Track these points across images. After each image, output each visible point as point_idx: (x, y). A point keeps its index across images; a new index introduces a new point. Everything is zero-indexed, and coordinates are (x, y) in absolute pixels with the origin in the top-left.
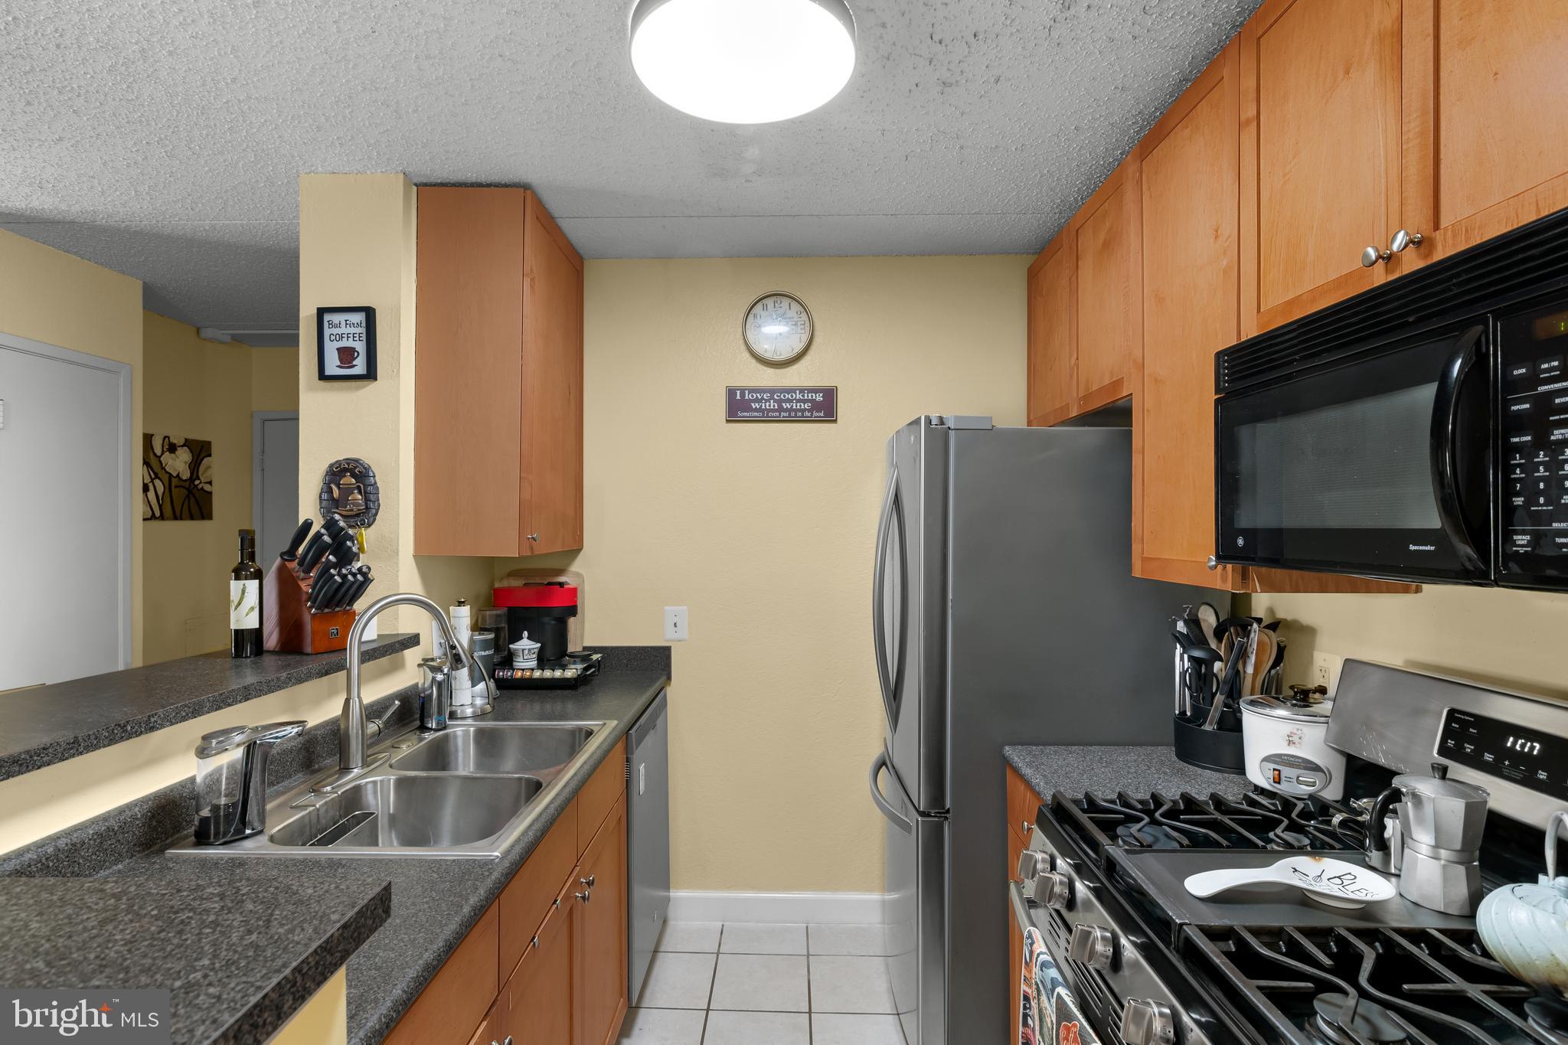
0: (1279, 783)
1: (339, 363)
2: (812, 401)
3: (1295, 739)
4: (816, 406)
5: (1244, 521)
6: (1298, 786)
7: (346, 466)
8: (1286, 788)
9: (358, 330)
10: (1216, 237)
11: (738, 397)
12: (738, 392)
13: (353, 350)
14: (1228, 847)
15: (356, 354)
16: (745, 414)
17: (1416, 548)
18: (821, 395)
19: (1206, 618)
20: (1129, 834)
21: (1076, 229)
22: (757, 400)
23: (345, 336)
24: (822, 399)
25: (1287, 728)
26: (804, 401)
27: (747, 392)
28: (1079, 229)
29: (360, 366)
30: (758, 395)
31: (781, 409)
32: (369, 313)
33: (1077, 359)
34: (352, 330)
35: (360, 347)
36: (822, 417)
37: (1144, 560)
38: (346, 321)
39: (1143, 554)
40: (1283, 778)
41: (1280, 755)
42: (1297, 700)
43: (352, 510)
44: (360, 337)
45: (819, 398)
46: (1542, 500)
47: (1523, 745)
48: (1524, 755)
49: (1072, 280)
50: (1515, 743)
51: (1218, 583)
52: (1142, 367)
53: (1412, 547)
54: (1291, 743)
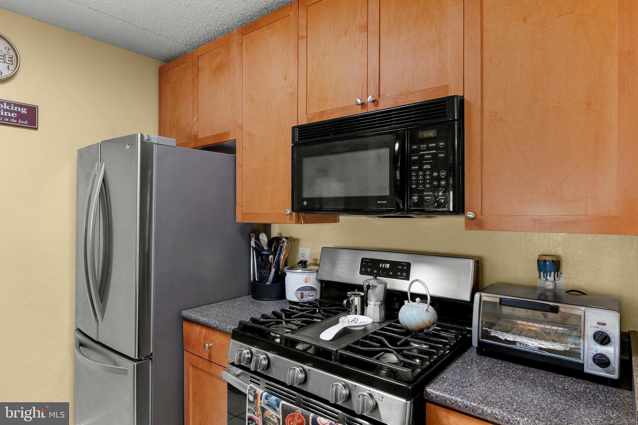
0: (303, 298)
3: (308, 280)
5: (306, 195)
6: (310, 297)
8: (305, 299)
10: (285, 79)
14: (306, 326)
17: (380, 202)
19: (263, 238)
20: (282, 327)
21: (198, 56)
25: (304, 276)
28: (200, 56)
33: (198, 119)
37: (243, 214)
39: (242, 212)
40: (304, 296)
41: (303, 287)
42: (303, 266)
46: (421, 186)
47: (385, 266)
48: (385, 268)
49: (194, 80)
50: (382, 265)
51: (288, 221)
52: (242, 128)
53: (379, 202)
54: (306, 282)
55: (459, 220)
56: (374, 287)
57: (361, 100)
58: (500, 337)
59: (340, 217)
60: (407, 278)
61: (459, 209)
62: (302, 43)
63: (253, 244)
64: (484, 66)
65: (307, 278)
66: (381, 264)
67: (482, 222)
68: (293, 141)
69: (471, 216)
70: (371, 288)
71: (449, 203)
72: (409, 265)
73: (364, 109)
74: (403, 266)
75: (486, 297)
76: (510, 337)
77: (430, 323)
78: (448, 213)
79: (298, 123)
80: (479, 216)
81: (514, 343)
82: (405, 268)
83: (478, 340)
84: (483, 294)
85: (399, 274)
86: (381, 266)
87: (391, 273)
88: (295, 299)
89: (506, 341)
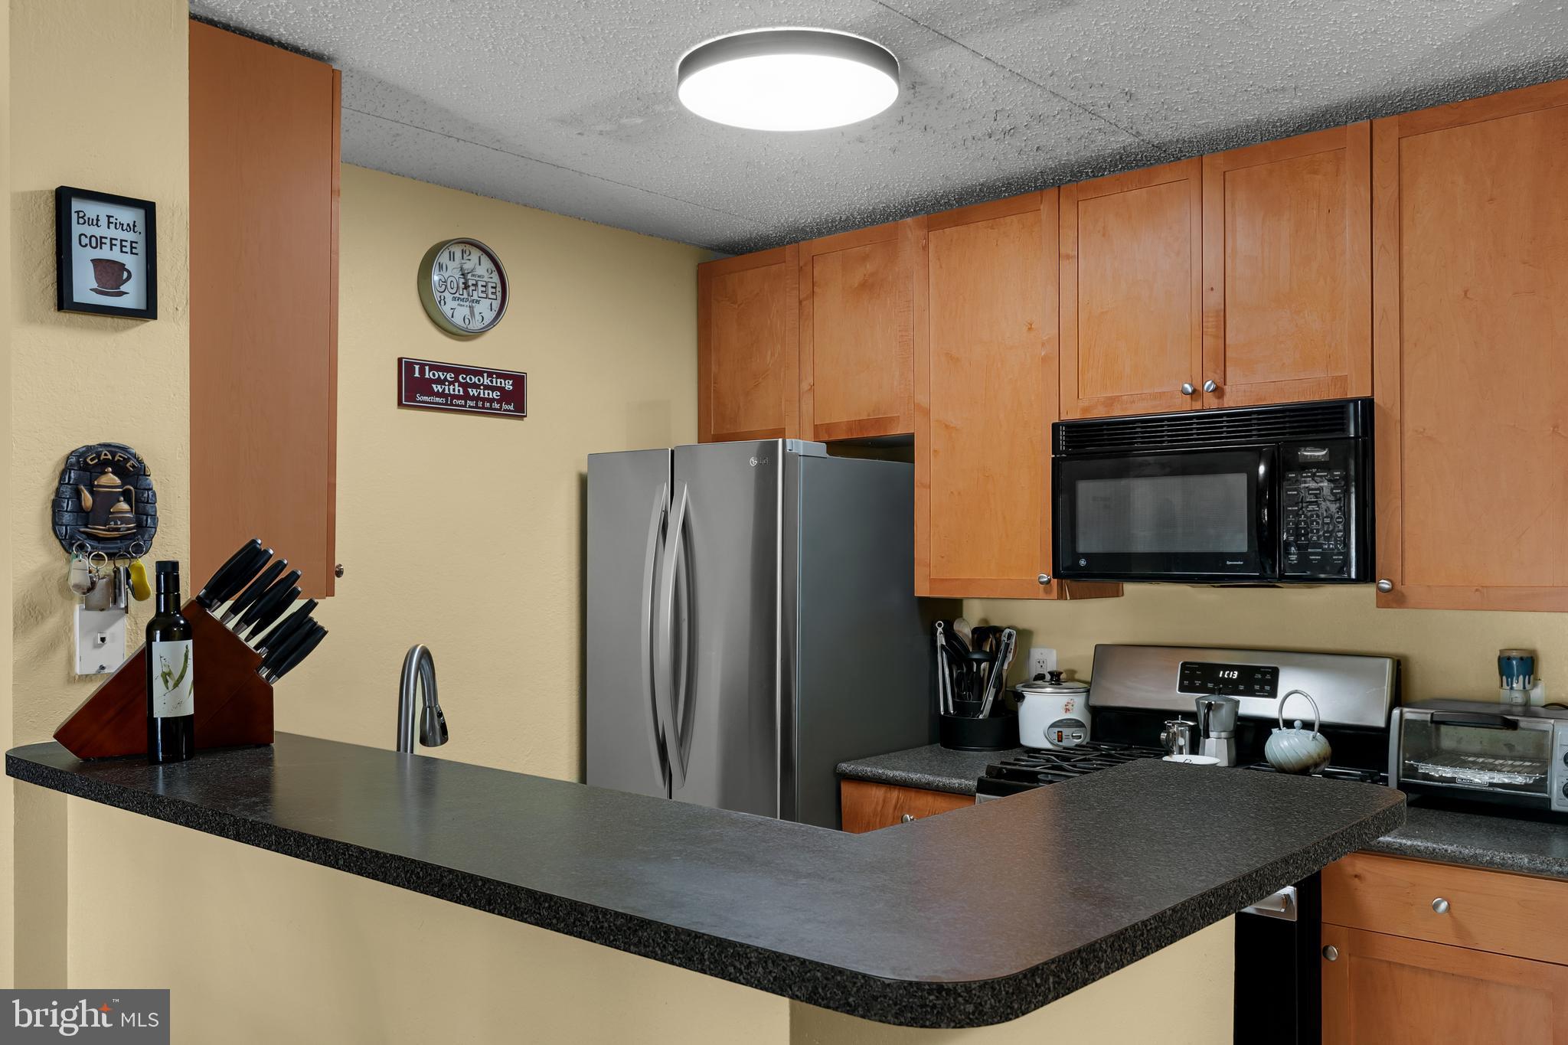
0: (1061, 741)
1: (95, 285)
2: (501, 389)
3: (1070, 707)
4: (505, 396)
5: (1084, 547)
6: (1075, 738)
7: (110, 457)
8: (1066, 743)
9: (130, 236)
10: (1030, 329)
11: (417, 375)
12: (417, 367)
13: (122, 267)
15: (125, 275)
16: (426, 398)
17: (1231, 563)
18: (511, 382)
19: (961, 630)
21: (811, 254)
22: (439, 381)
23: (108, 241)
24: (511, 387)
25: (1064, 699)
26: (493, 389)
27: (427, 368)
28: (817, 255)
29: (132, 296)
30: (441, 374)
31: (466, 397)
32: (149, 209)
34: (120, 234)
35: (134, 263)
36: (510, 411)
37: (932, 581)
38: (109, 217)
39: (930, 577)
40: (1064, 737)
41: (1061, 721)
42: (1052, 681)
43: (118, 530)
44: (132, 248)
45: (508, 385)
46: (1303, 539)
47: (1229, 674)
48: (1230, 680)
49: (804, 303)
50: (1224, 674)
51: (1042, 594)
52: (927, 413)
53: (1228, 563)
54: (1067, 710)
55: (1368, 591)
56: (1221, 706)
57: (1191, 385)
58: (1433, 774)
59: (1124, 585)
60: (1273, 694)
61: (1367, 574)
62: (1068, 267)
63: (941, 640)
64: (1405, 356)
65: (1068, 703)
66: (1221, 672)
67: (1403, 595)
68: (1055, 449)
69: (1387, 586)
70: (1213, 708)
71: (1350, 567)
72: (1274, 673)
73: (1196, 400)
74: (1264, 674)
75: (1410, 714)
76: (1447, 772)
77: (1320, 758)
78: (1349, 581)
79: (1059, 417)
80: (1399, 586)
81: (1453, 780)
82: (1268, 677)
83: (1398, 780)
84: (1405, 710)
85: (1257, 687)
86: (1221, 676)
87: (1242, 687)
88: (1045, 744)
89: (1442, 779)
